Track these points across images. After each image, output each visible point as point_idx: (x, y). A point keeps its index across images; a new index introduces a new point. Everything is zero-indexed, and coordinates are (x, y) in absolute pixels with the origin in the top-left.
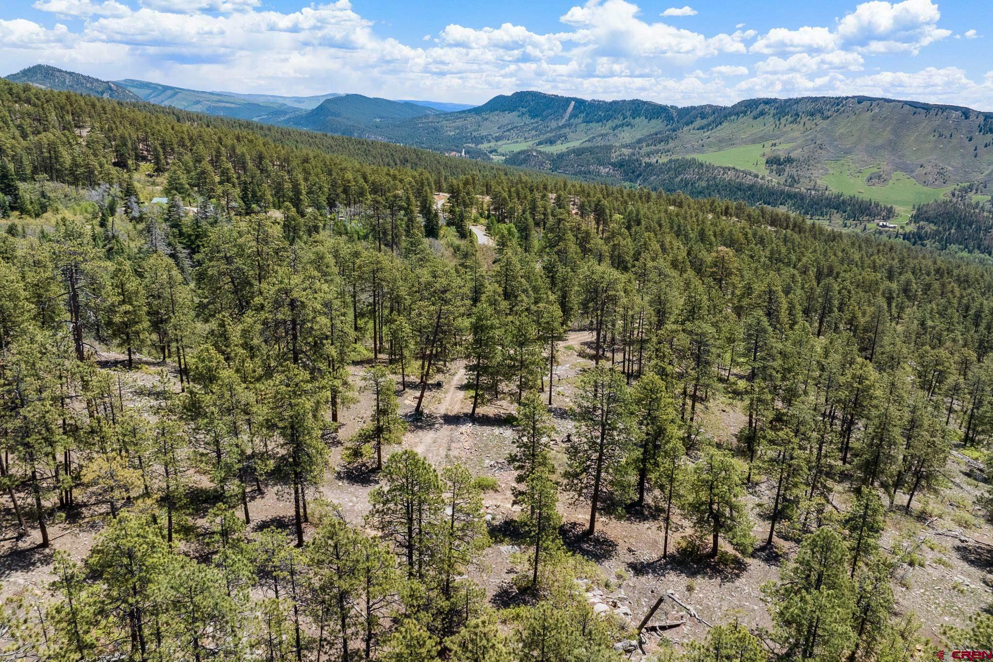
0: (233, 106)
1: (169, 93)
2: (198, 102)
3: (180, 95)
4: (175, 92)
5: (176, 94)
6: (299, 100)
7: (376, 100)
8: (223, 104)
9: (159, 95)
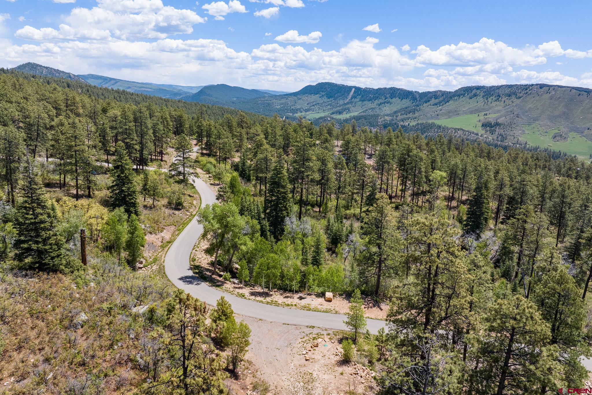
0: (150, 90)
1: (112, 82)
2: (129, 88)
3: (119, 83)
4: (116, 81)
5: (117, 82)
6: (191, 88)
7: (235, 88)
8: (144, 89)
9: (107, 83)
